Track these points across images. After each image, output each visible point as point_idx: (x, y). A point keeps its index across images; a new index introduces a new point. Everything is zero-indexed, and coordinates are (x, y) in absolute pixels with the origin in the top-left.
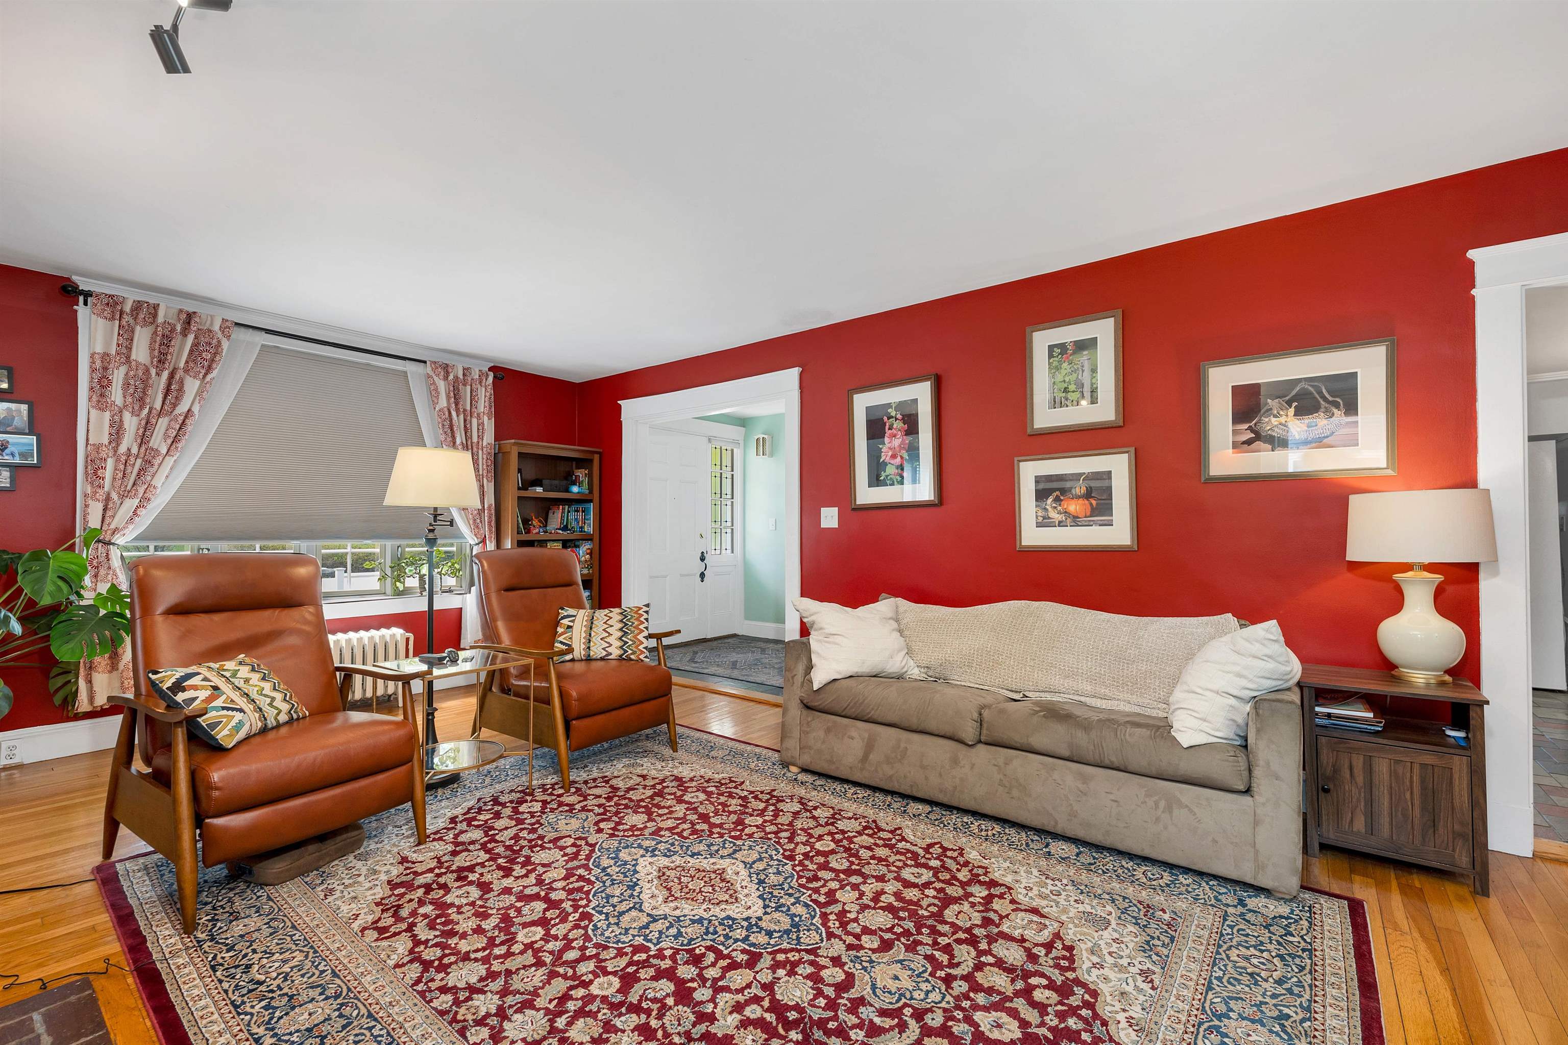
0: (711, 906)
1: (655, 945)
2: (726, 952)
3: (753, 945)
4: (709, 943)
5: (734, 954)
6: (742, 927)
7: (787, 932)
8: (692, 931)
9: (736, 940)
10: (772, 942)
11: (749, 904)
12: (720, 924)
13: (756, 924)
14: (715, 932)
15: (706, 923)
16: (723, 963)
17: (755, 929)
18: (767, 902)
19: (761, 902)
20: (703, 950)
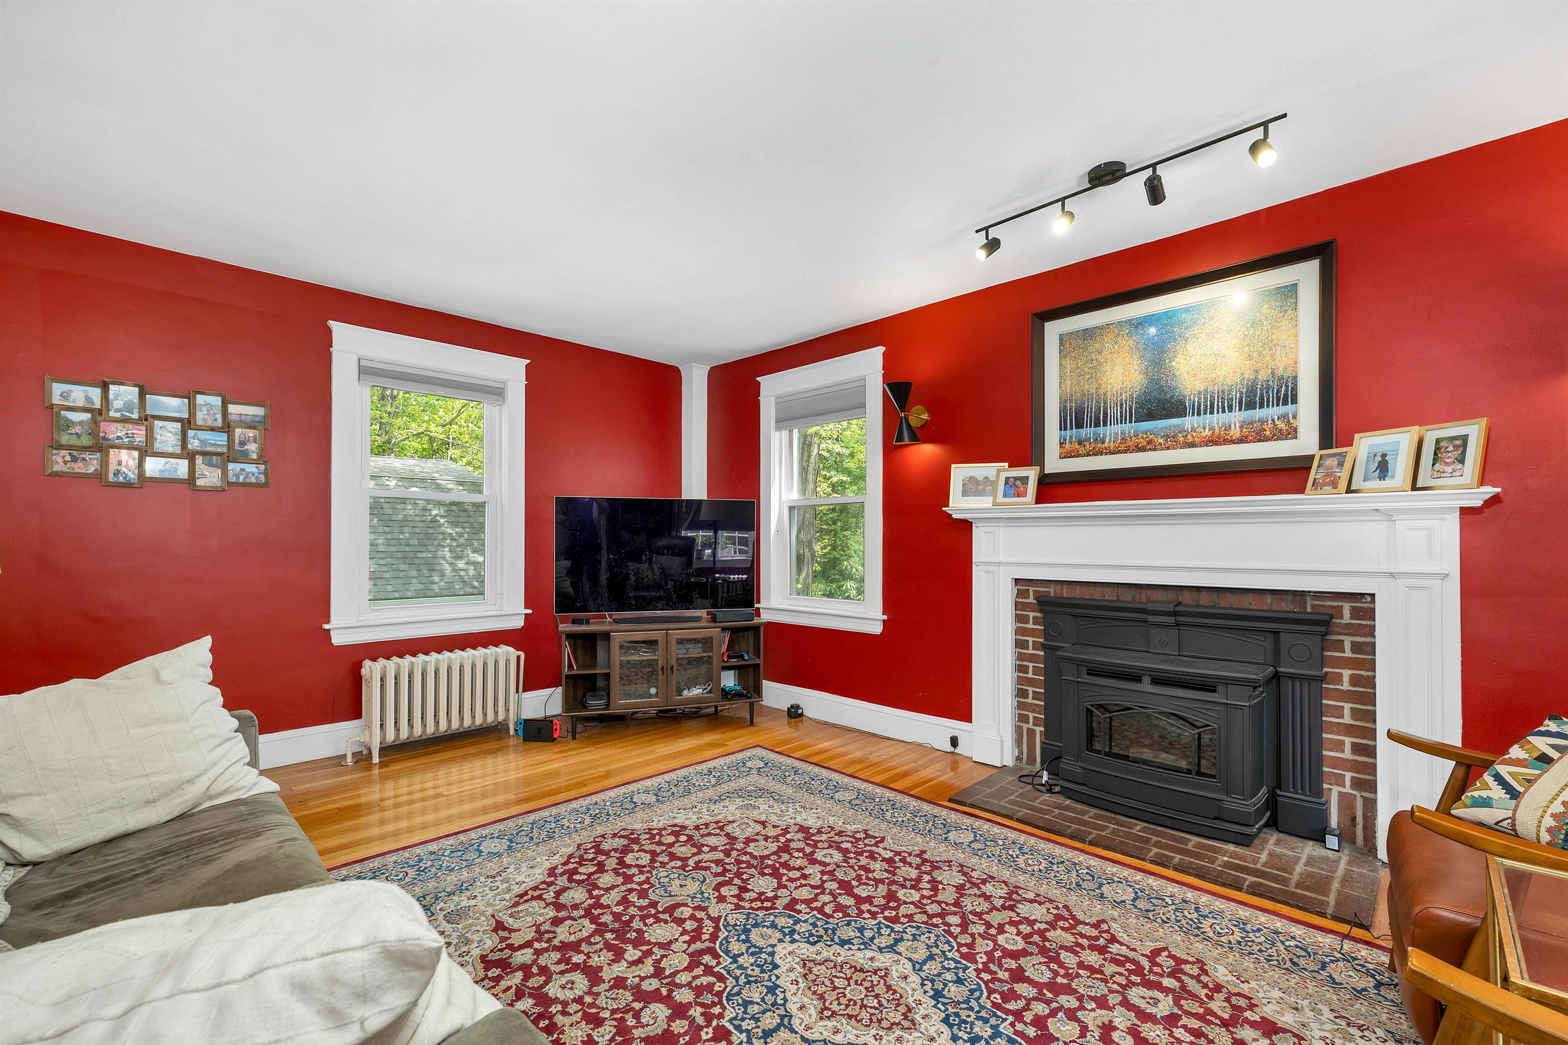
0: (833, 958)
1: (880, 922)
2: (815, 912)
3: (790, 916)
4: (831, 920)
5: (808, 910)
6: (799, 934)
7: (756, 925)
8: (849, 933)
9: (806, 921)
10: (772, 918)
11: (790, 958)
12: (822, 937)
13: (785, 935)
14: (826, 930)
15: (837, 940)
16: (818, 904)
17: (787, 930)
18: (769, 959)
19: (777, 960)
20: (835, 915)
